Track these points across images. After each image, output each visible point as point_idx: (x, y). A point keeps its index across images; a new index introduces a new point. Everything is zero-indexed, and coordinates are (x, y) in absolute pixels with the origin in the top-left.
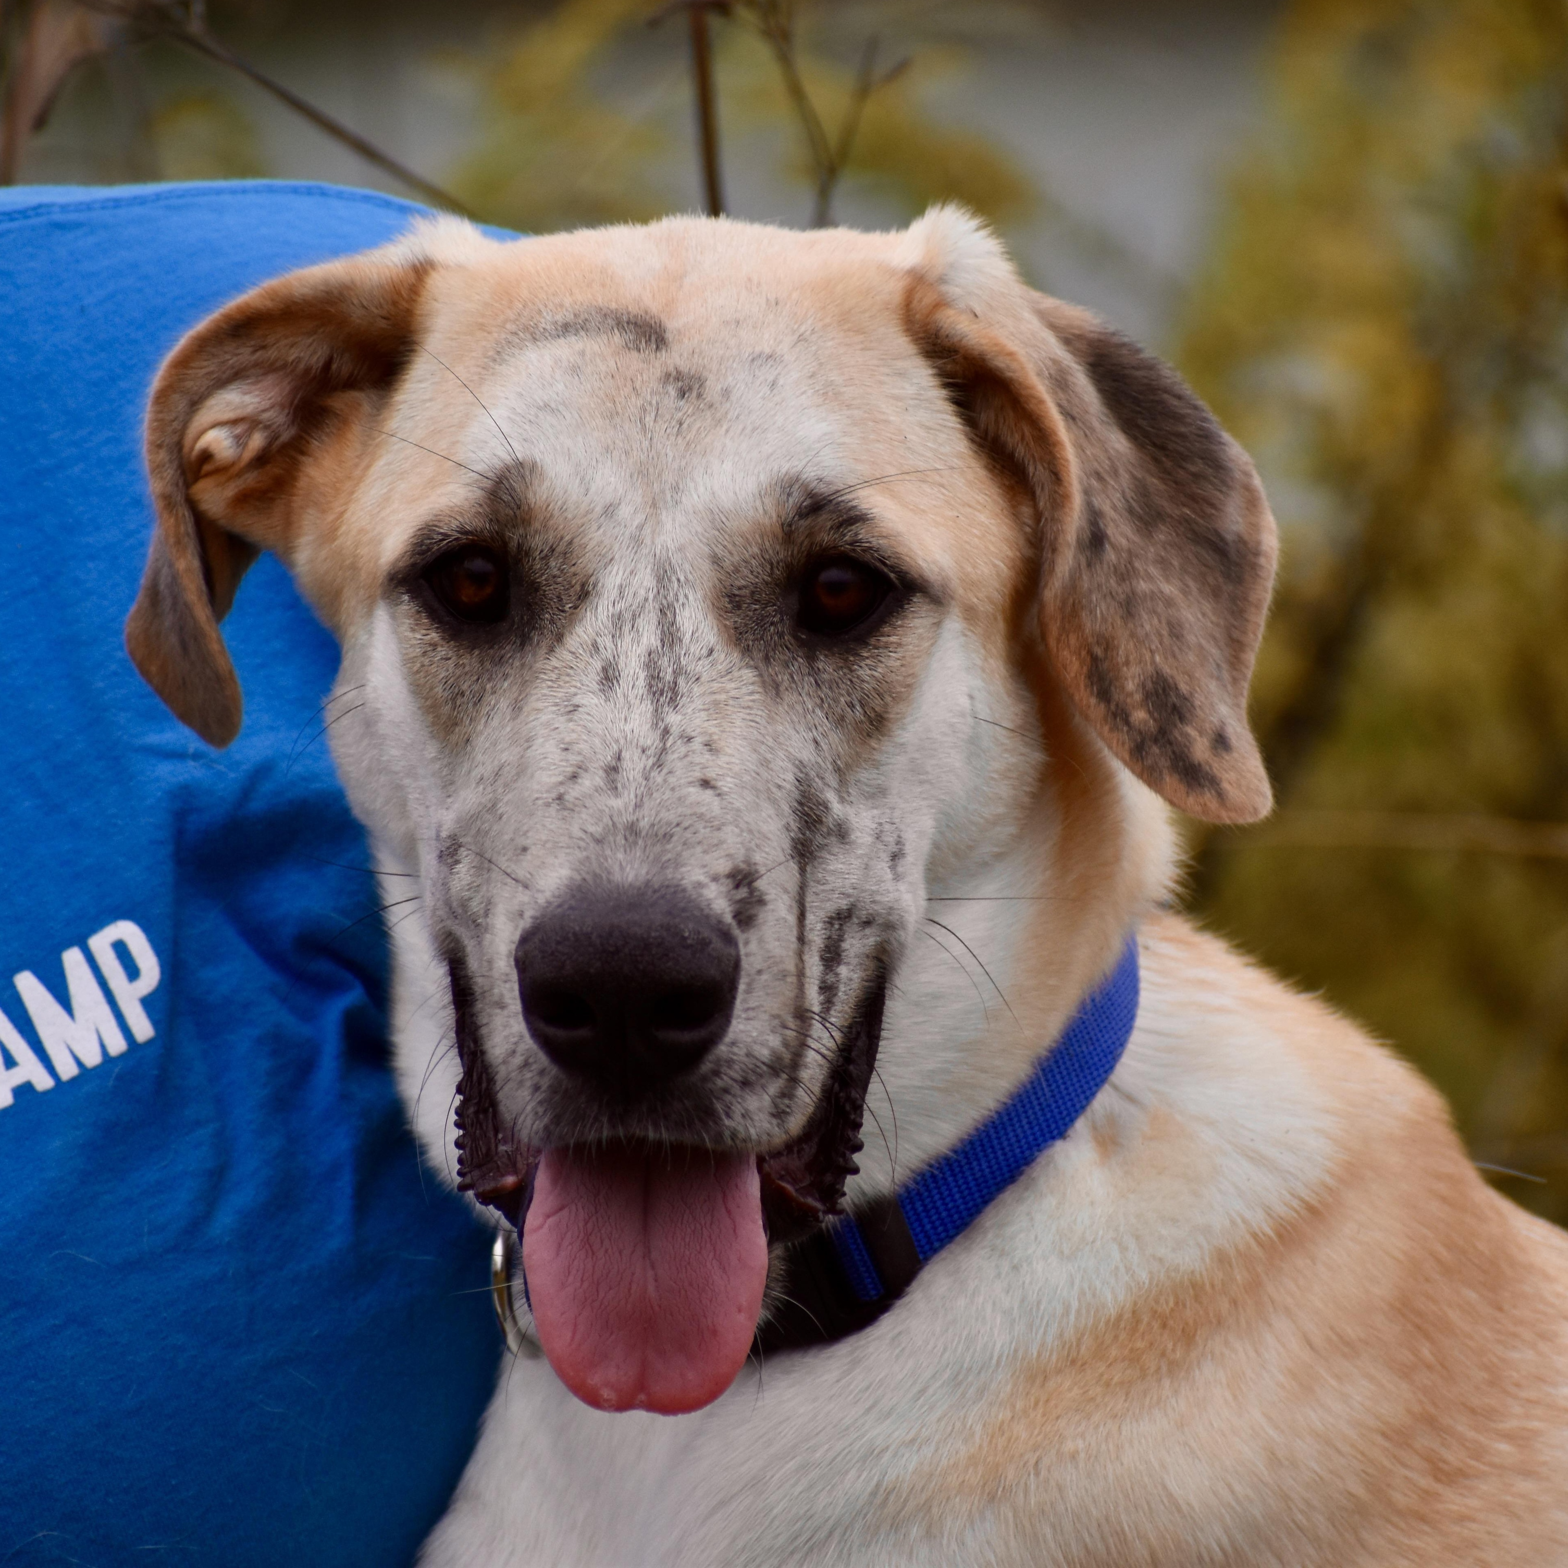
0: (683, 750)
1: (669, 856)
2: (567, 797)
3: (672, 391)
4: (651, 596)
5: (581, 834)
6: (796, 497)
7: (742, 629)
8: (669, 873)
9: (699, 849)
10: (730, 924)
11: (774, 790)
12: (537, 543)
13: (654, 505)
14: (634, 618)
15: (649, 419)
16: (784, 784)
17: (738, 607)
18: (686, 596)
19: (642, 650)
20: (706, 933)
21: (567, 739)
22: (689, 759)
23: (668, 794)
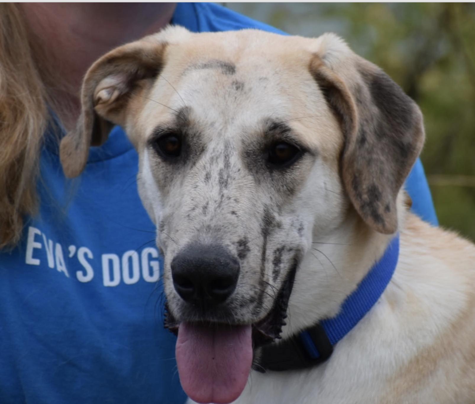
0: (227, 202)
1: (219, 236)
2: (190, 215)
3: (234, 87)
4: (223, 152)
5: (194, 228)
6: (269, 124)
7: (249, 163)
8: (218, 242)
9: (229, 234)
10: (237, 258)
11: (257, 213)
12: (191, 132)
13: (226, 123)
14: (217, 158)
15: (227, 96)
16: (260, 212)
17: (249, 156)
18: (233, 153)
19: (218, 169)
20: (228, 261)
21: (193, 197)
22: (229, 205)
23: (221, 216)
